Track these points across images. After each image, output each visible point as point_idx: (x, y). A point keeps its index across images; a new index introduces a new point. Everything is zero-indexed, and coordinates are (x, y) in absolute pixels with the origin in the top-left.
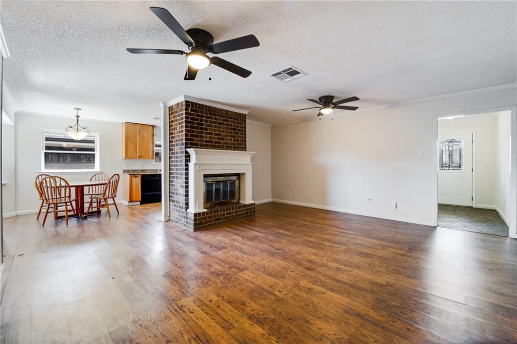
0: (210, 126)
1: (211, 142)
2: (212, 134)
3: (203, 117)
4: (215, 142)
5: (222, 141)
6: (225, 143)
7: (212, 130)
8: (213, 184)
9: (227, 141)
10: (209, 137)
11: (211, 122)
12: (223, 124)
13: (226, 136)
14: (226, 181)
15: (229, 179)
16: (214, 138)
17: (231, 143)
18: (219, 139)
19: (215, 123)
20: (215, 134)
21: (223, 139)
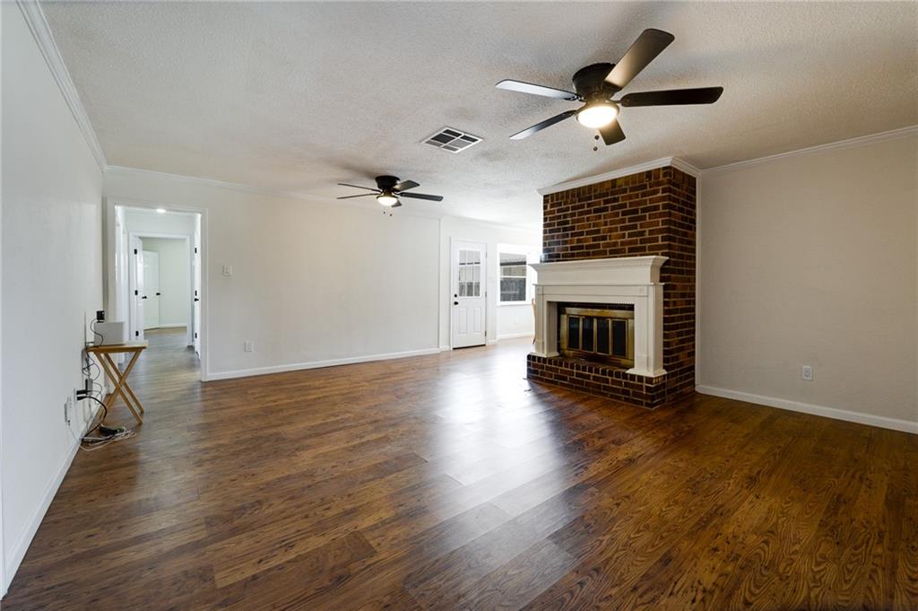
0: (579, 221)
1: (582, 247)
2: (582, 234)
3: (567, 209)
4: (588, 247)
5: (601, 242)
6: (608, 245)
7: (583, 227)
8: (578, 319)
9: (614, 241)
10: (578, 240)
11: (581, 214)
12: (605, 209)
13: (610, 230)
14: (605, 318)
15: (613, 316)
16: (586, 240)
17: (622, 243)
18: (594, 239)
19: (589, 212)
20: (588, 233)
21: (604, 238)
